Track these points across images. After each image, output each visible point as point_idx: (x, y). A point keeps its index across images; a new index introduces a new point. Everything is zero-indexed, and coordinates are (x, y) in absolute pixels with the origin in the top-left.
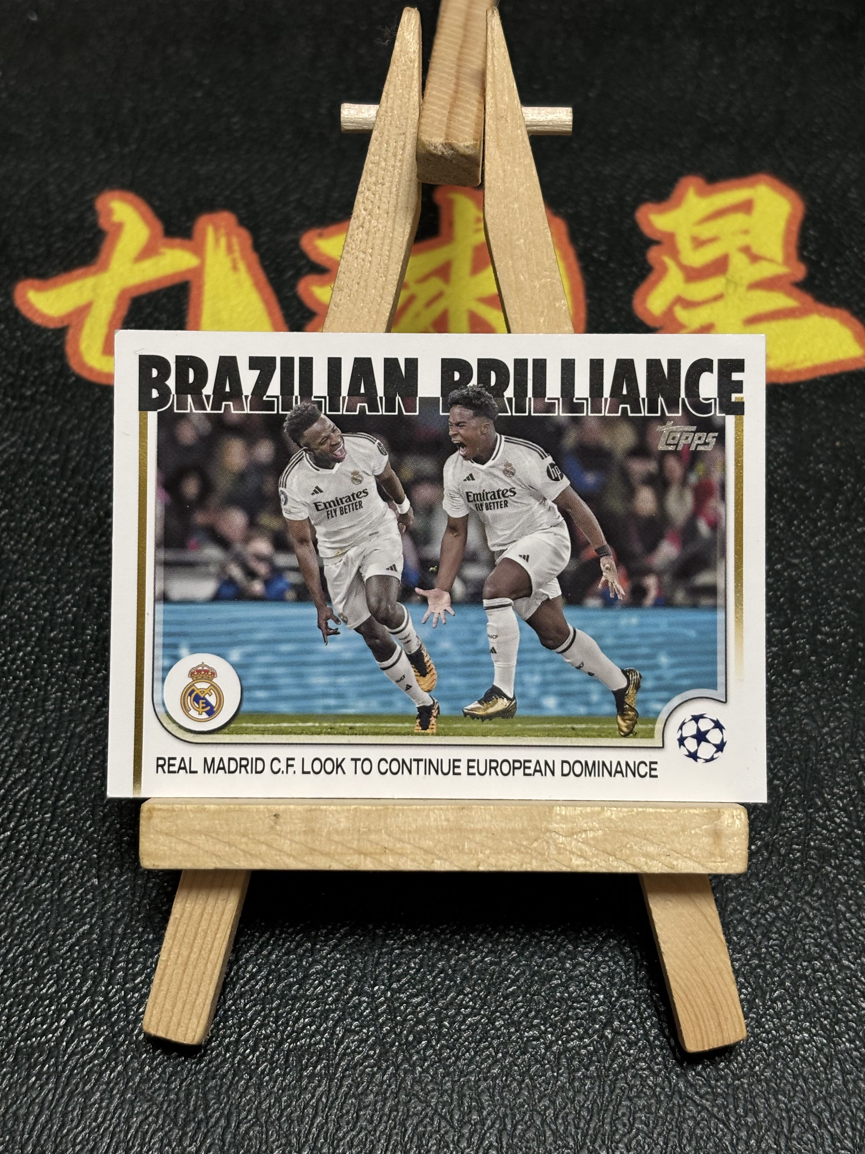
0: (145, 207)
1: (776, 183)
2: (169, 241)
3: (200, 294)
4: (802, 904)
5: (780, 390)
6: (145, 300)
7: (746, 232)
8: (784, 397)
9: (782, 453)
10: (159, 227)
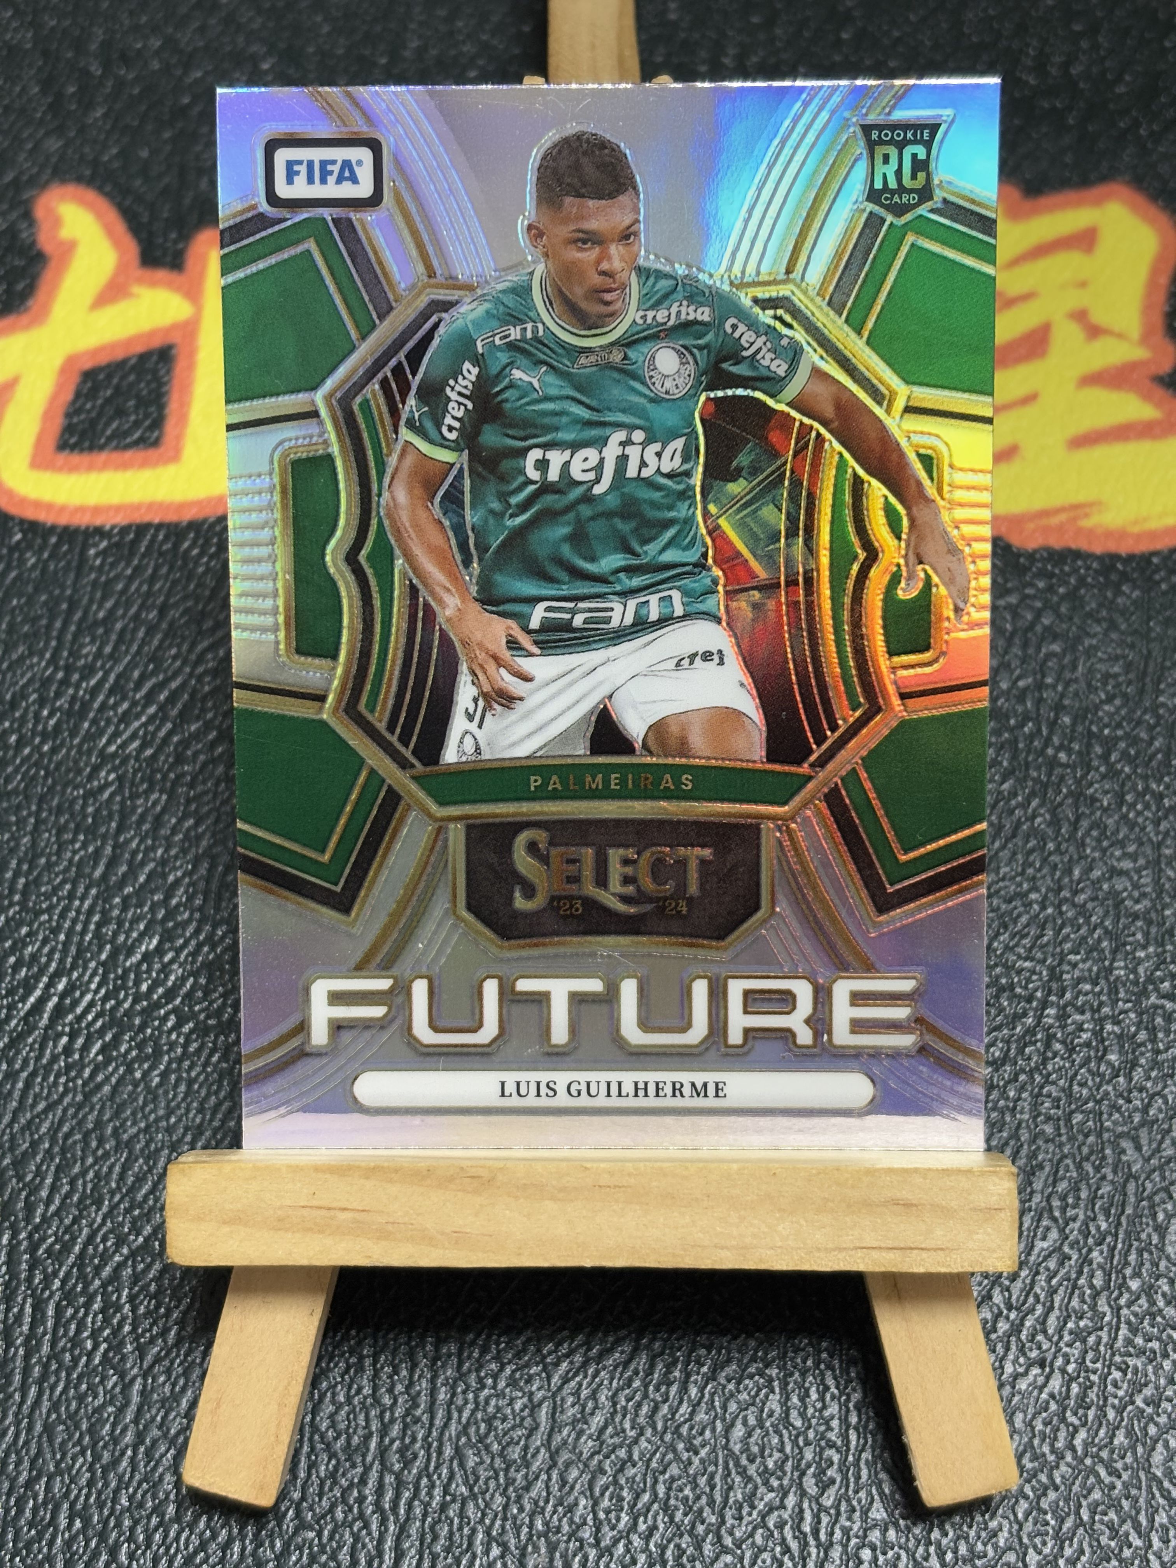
0: (113, 215)
1: (1140, 199)
2: (148, 273)
3: (191, 366)
4: (1094, 1464)
5: (1119, 566)
6: (101, 377)
7: (1083, 285)
8: (1125, 577)
9: (1115, 676)
10: (133, 248)
